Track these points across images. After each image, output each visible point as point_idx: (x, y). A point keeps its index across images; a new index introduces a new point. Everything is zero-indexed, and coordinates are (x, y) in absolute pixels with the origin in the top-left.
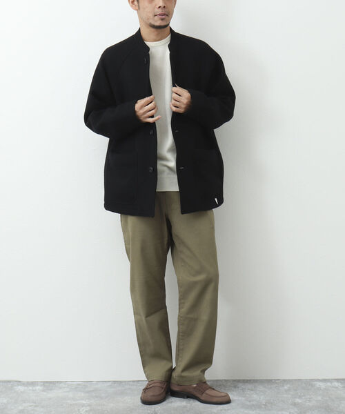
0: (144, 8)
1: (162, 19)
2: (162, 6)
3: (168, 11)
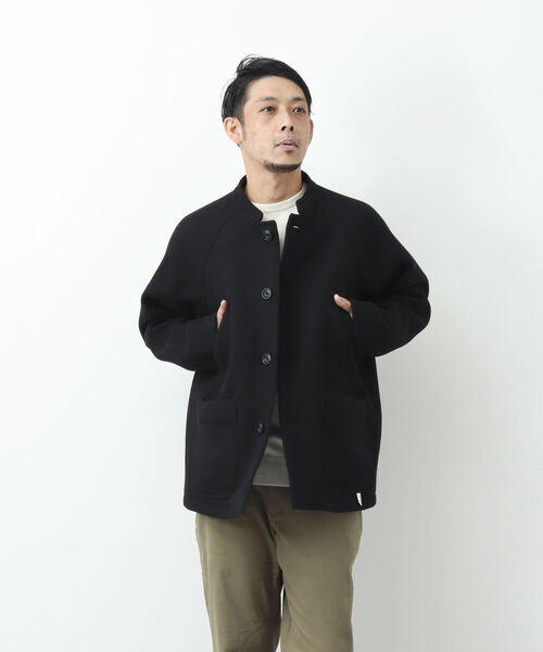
0: (255, 134)
1: (289, 152)
2: (289, 127)
3: (297, 136)
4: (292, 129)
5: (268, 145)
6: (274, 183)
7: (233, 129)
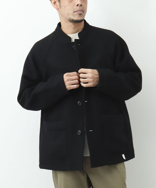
1: (80, 14)
2: (80, 5)
3: (83, 8)
4: (81, 5)
5: (71, 12)
6: (73, 26)
7: (55, 3)
